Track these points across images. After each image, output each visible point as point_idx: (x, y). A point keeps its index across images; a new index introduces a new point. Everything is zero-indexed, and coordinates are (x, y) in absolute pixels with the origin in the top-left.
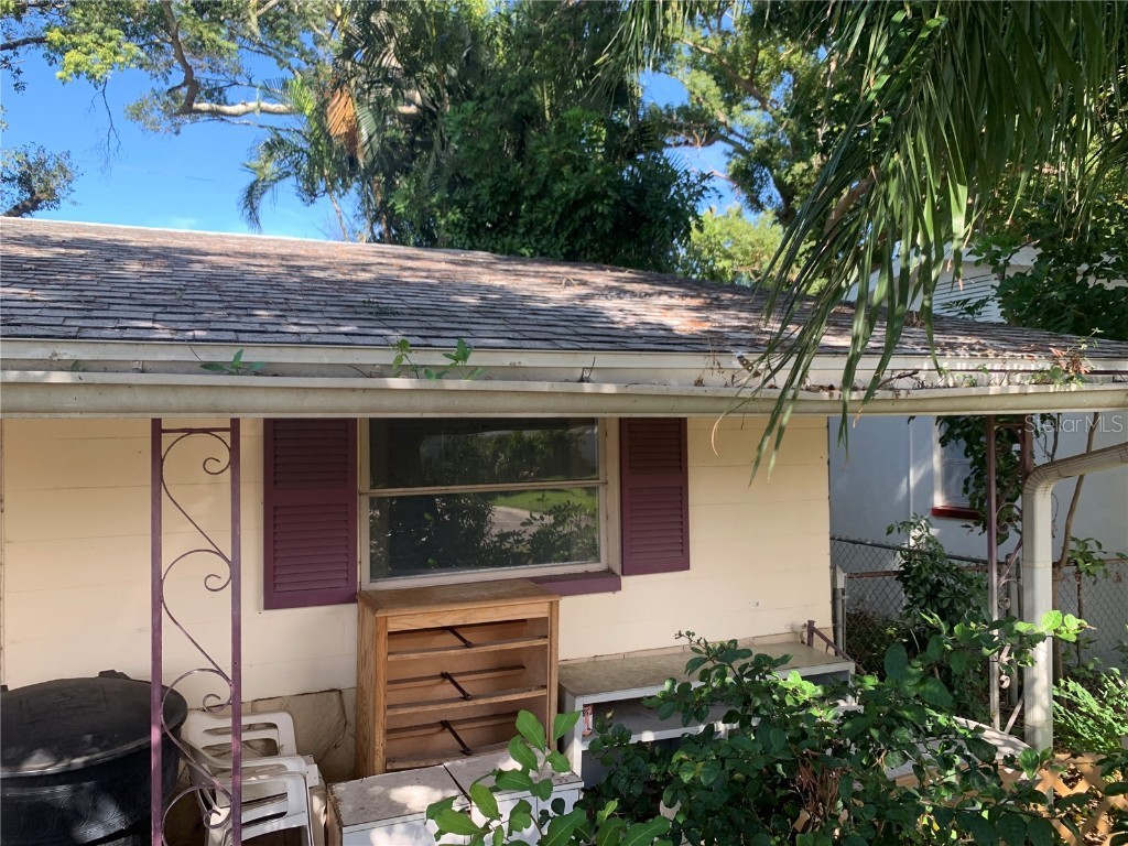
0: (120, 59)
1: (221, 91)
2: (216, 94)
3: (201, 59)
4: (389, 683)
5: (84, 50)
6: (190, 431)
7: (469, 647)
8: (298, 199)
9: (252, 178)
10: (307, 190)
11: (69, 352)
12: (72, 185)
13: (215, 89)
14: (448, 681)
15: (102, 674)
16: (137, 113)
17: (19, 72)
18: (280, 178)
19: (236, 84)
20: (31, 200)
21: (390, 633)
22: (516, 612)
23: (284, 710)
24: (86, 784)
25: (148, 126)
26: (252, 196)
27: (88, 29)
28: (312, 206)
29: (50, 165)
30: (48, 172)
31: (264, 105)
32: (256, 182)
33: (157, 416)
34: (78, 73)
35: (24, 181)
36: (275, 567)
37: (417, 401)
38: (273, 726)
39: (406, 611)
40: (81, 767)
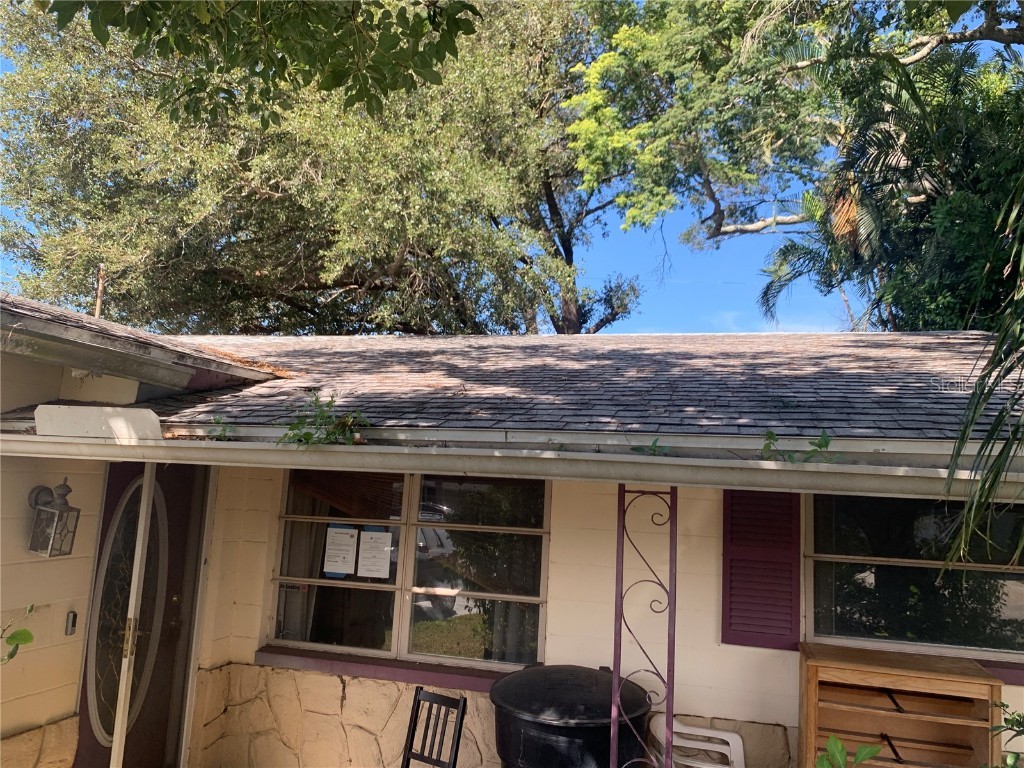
0: (663, 208)
1: (752, 209)
2: (748, 212)
3: (736, 187)
4: (820, 729)
5: (639, 206)
6: (643, 493)
7: (900, 712)
8: (817, 291)
9: (769, 280)
10: (825, 282)
11: (559, 438)
12: (639, 300)
13: (748, 208)
14: (886, 743)
15: (601, 668)
16: (688, 237)
17: (605, 224)
18: (795, 277)
19: (764, 201)
20: (611, 314)
21: (822, 684)
22: (950, 687)
23: (737, 732)
24: (577, 740)
25: (696, 246)
26: (768, 296)
27: (643, 190)
28: (829, 295)
29: (625, 287)
30: (623, 292)
31: (780, 218)
32: (772, 282)
33: (621, 482)
34: (634, 223)
35: (608, 301)
36: (731, 609)
37: (784, 479)
38: (727, 744)
39: (835, 664)
40: (573, 725)
